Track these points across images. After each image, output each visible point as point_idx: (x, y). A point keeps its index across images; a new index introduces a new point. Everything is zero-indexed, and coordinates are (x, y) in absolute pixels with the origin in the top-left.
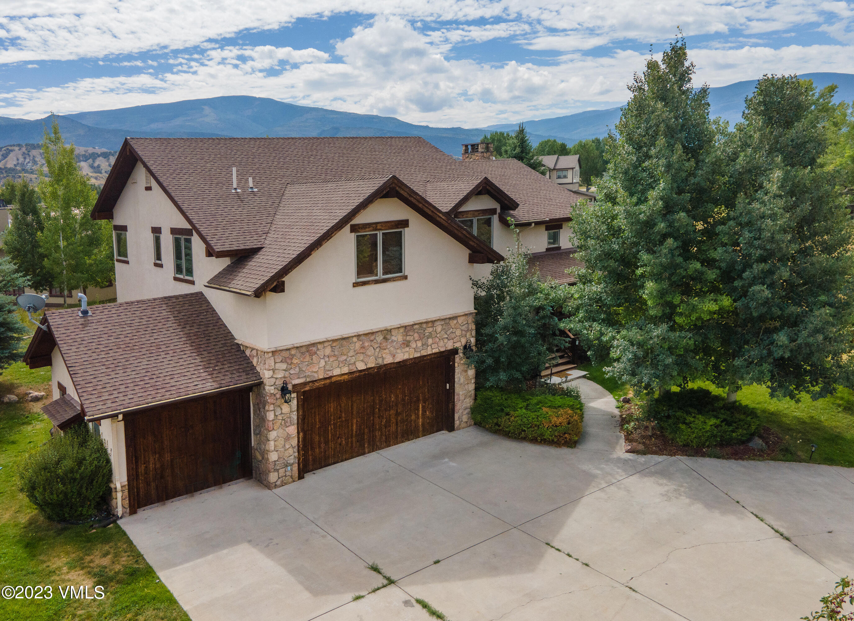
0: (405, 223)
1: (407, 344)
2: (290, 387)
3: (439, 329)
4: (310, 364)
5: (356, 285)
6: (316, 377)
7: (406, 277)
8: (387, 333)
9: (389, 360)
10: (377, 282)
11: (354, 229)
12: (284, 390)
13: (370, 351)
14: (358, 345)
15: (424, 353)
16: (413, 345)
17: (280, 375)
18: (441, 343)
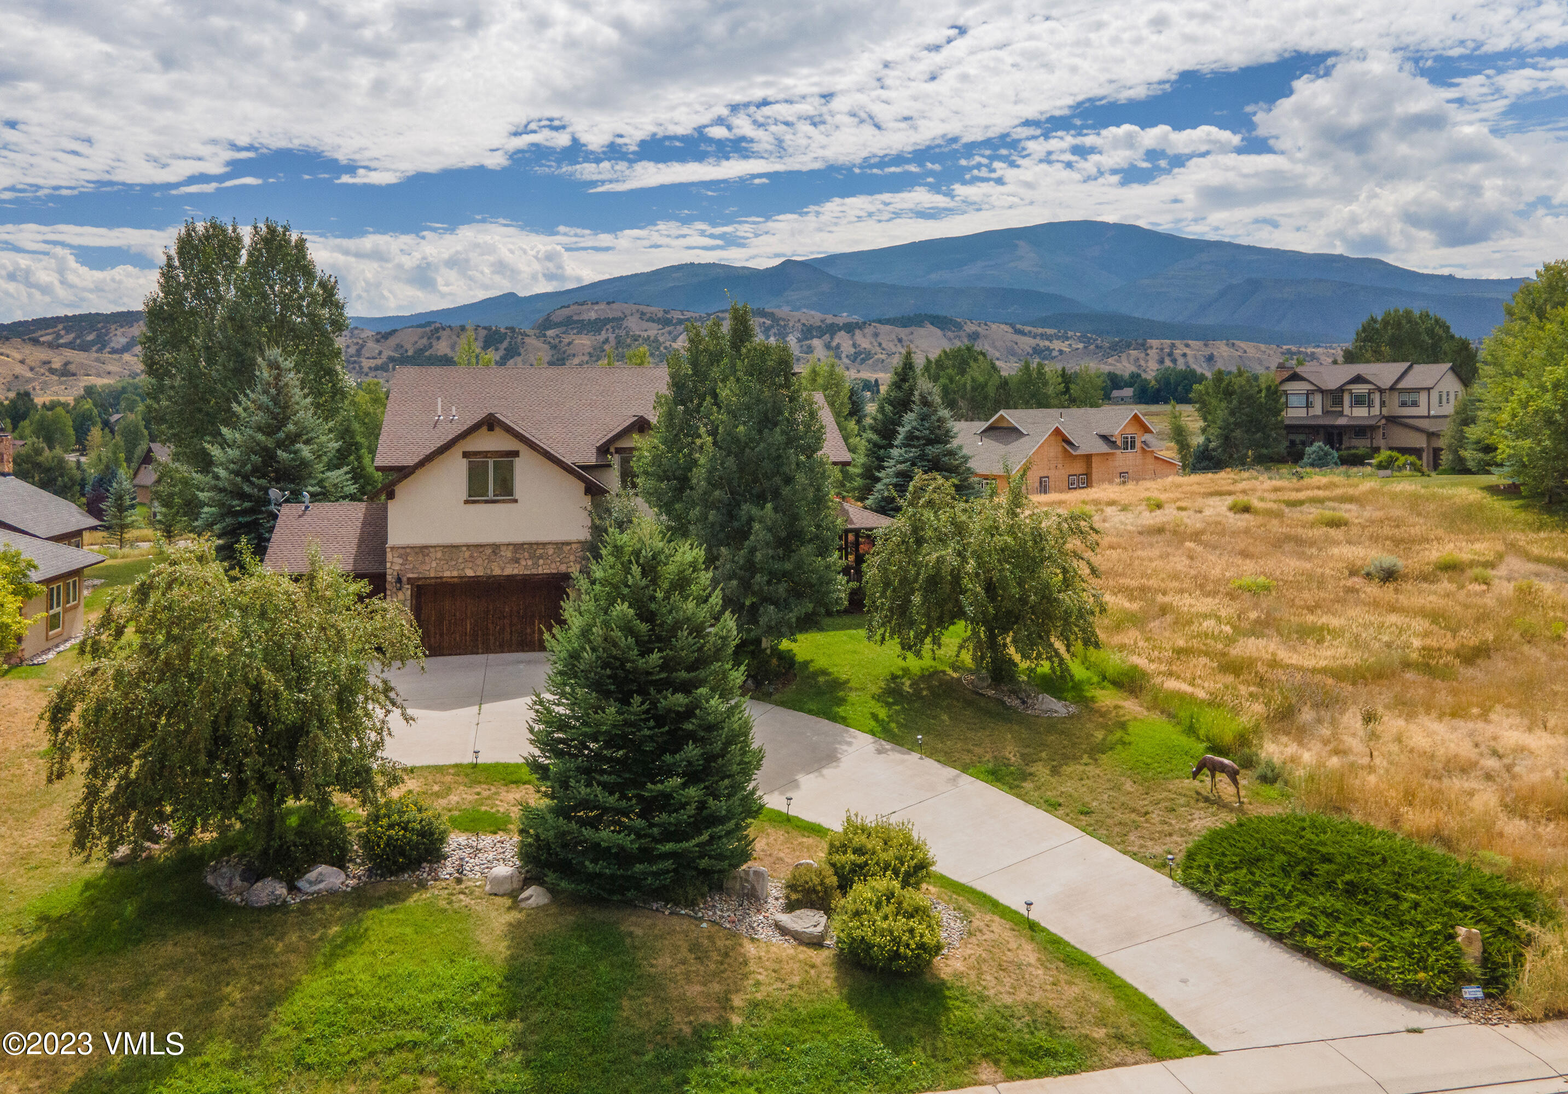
0: (516, 454)
1: (517, 561)
2: (404, 579)
3: (551, 552)
4: (423, 563)
5: (466, 502)
6: (427, 574)
7: (516, 501)
8: (496, 548)
9: (497, 572)
10: (487, 502)
11: (466, 455)
12: (399, 580)
13: (479, 561)
14: (467, 554)
15: (534, 571)
16: (523, 563)
17: (397, 567)
18: (553, 566)
